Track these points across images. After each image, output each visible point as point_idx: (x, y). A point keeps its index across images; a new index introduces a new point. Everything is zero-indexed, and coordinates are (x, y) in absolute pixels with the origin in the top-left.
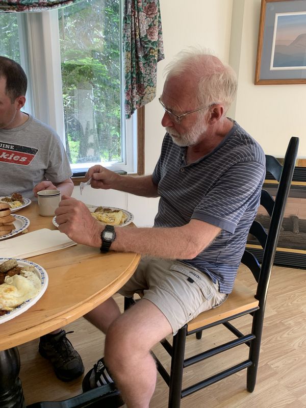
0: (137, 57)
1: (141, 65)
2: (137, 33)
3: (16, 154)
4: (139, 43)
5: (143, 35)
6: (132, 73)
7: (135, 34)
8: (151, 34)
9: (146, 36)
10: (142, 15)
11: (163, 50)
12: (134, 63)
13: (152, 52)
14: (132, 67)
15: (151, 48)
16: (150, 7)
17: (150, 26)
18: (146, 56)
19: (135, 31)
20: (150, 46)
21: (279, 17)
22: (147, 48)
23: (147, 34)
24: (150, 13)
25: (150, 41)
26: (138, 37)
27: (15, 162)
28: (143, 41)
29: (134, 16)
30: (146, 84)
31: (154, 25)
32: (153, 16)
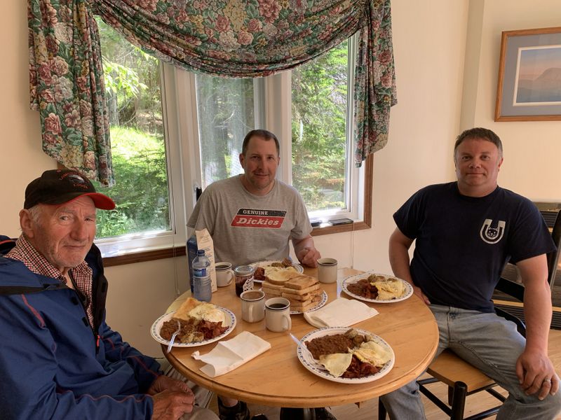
0: (370, 105)
1: (375, 113)
2: (371, 82)
3: (270, 219)
4: (373, 92)
5: (377, 83)
6: (365, 121)
7: (369, 83)
8: (386, 81)
9: (380, 84)
10: (377, 63)
11: (396, 95)
12: (367, 111)
13: (386, 99)
14: (365, 115)
15: (385, 96)
16: (385, 54)
17: (384, 74)
18: (379, 103)
19: (369, 80)
20: (384, 93)
21: (522, 51)
22: (380, 95)
23: (381, 82)
24: (384, 61)
25: (384, 89)
26: (372, 86)
27: (270, 226)
28: (377, 89)
29: (369, 65)
30: (378, 132)
31: (389, 72)
32: (388, 63)
